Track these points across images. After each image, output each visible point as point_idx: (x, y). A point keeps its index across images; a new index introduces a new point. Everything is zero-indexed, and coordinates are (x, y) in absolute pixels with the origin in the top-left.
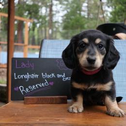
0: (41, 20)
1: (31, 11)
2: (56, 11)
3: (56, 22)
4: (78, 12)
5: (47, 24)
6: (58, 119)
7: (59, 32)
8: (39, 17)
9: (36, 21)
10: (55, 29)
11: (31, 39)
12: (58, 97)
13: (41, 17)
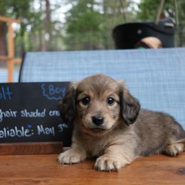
0: (32, 20)
1: (17, 6)
2: (55, 5)
3: (56, 22)
4: (89, 5)
5: (42, 25)
6: (39, 179)
7: (61, 36)
8: (29, 15)
9: (25, 21)
10: (54, 33)
11: (19, 49)
12: (47, 143)
13: (33, 15)
